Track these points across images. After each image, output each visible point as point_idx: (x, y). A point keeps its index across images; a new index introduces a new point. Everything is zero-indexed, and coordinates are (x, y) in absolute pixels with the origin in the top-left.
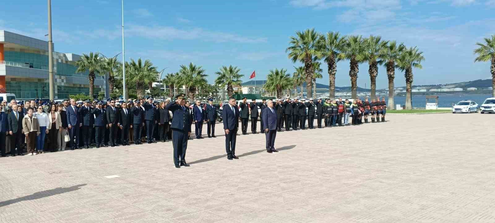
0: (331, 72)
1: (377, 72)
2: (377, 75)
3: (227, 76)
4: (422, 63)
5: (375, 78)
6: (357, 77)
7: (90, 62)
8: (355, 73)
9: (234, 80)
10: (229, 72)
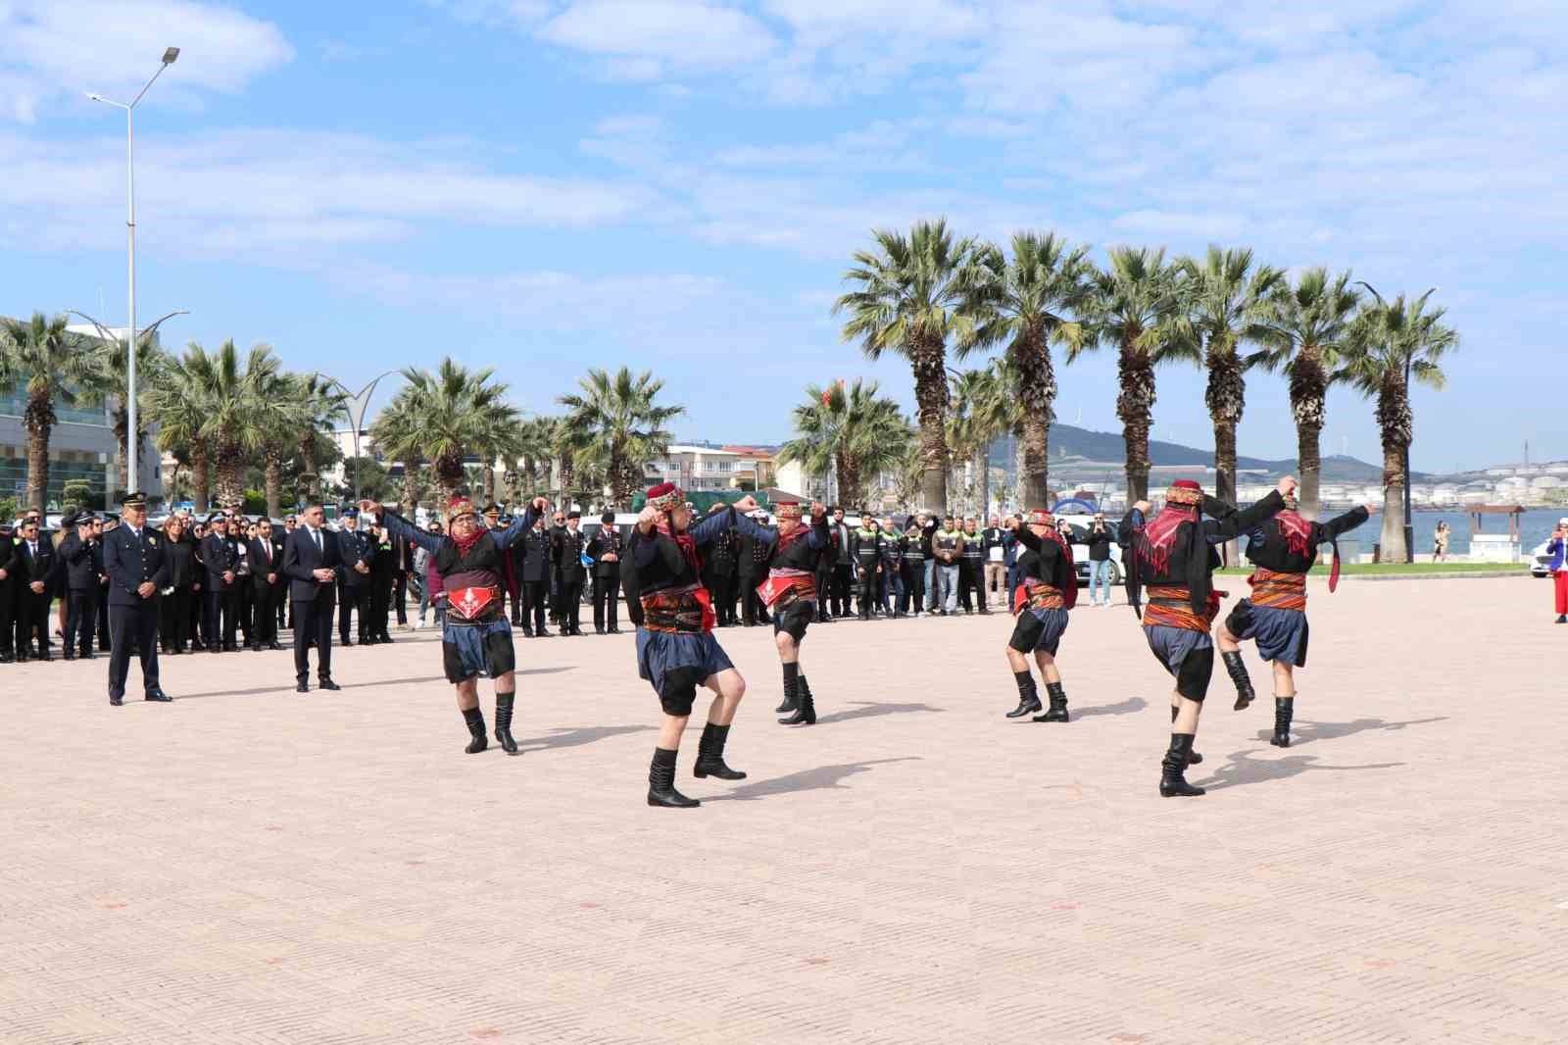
0: (1030, 401)
1: (1238, 402)
2: (1239, 412)
3: (607, 410)
4: (1446, 361)
5: (1233, 427)
6: (1150, 423)
7: (29, 356)
8: (1138, 406)
9: (638, 429)
10: (616, 396)
